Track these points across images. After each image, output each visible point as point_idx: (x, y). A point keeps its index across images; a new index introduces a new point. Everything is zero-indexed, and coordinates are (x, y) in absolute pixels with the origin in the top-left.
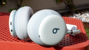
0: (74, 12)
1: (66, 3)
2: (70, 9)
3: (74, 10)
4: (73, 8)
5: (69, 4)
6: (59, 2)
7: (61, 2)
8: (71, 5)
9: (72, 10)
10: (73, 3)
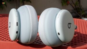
0: (82, 15)
1: (73, 6)
2: (78, 13)
3: (83, 14)
4: (81, 12)
5: (77, 7)
6: (65, 5)
7: (68, 5)
8: (78, 8)
9: (80, 14)
10: (81, 6)
